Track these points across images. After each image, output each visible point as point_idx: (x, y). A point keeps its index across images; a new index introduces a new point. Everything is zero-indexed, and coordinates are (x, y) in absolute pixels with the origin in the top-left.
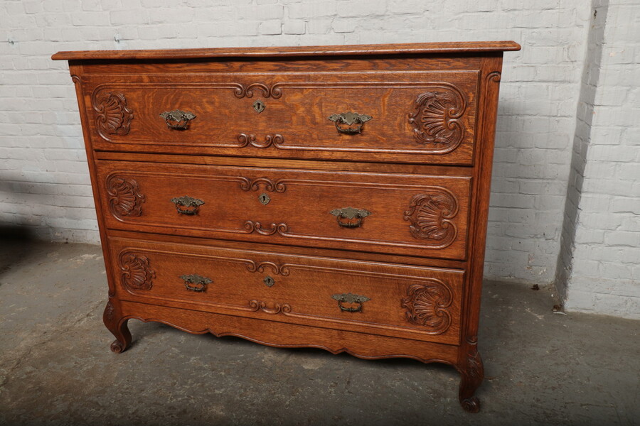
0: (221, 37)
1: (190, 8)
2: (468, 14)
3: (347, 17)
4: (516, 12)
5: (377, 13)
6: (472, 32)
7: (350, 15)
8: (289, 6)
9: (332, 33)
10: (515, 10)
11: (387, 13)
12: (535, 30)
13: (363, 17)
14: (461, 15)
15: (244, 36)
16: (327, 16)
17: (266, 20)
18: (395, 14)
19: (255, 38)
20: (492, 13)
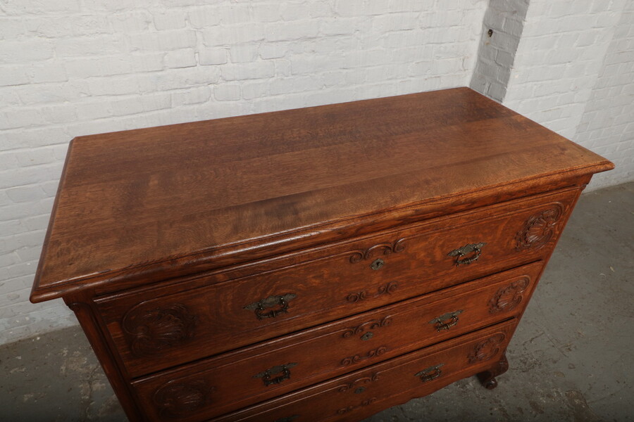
0: (107, 76)
1: (43, 39)
2: (393, 33)
3: (277, 42)
4: (431, 30)
5: (309, 36)
6: (395, 50)
7: (280, 38)
8: (202, 30)
9: (259, 60)
10: (430, 27)
11: (319, 35)
12: (442, 45)
13: (293, 40)
14: (387, 34)
15: (143, 72)
16: (254, 41)
17: (173, 49)
18: (327, 35)
19: (160, 74)
20: (411, 31)
